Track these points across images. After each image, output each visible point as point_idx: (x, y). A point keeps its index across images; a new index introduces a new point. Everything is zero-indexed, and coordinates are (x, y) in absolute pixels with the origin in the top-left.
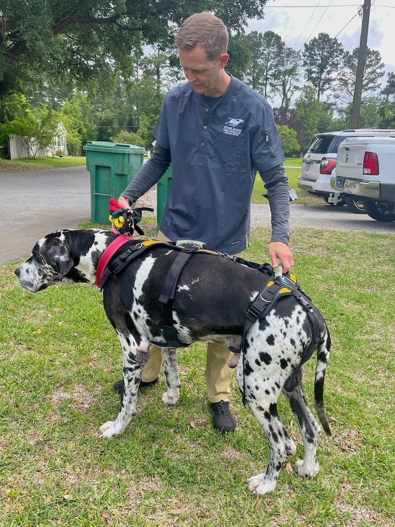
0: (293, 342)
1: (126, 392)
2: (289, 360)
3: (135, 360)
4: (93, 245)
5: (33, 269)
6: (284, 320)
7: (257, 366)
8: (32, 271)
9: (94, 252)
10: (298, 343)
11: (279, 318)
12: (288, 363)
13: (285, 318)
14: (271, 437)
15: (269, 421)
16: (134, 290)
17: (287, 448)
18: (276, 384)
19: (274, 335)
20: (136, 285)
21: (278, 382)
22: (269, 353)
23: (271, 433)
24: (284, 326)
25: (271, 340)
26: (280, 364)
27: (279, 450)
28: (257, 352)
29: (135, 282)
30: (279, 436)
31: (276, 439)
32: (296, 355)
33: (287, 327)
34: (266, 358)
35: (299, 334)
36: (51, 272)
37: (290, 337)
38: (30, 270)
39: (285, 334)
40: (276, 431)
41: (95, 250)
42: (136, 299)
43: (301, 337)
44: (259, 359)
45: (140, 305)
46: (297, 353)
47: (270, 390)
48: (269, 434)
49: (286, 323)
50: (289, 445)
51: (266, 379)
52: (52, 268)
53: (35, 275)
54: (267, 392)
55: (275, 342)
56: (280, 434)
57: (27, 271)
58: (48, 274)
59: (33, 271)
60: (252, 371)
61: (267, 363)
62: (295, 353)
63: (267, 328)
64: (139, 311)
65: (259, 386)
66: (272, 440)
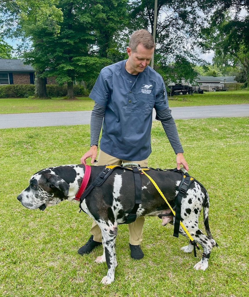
0: (199, 199)
1: (111, 255)
2: (198, 209)
3: (113, 234)
4: (77, 176)
5: (31, 195)
6: (193, 189)
7: (185, 216)
8: (30, 197)
9: (79, 179)
10: (201, 199)
11: (192, 189)
12: (198, 210)
13: (194, 189)
14: (203, 243)
15: (199, 237)
16: (113, 193)
17: (212, 243)
18: (196, 222)
19: (191, 198)
20: (114, 191)
21: (196, 221)
22: (190, 208)
23: (202, 242)
24: (195, 192)
25: (190, 202)
26: (194, 212)
27: (209, 246)
28: (185, 209)
29: (114, 189)
30: (206, 241)
31: (205, 243)
32: (201, 205)
33: (196, 192)
34: (188, 211)
35: (201, 194)
36: (46, 195)
37: (198, 197)
38: (29, 196)
39: (196, 196)
40: (204, 240)
41: (80, 178)
42: (115, 199)
43: (202, 196)
44: (186, 212)
45: (118, 202)
46: (201, 204)
47: (194, 226)
48: (201, 243)
49: (195, 190)
50: (212, 241)
51: (190, 222)
52: (47, 193)
53: (33, 199)
54: (193, 227)
55: (192, 202)
56: (206, 240)
57: (27, 197)
58: (45, 197)
59: (32, 196)
60: (183, 220)
61: (189, 214)
62: (200, 204)
63: (188, 196)
64: (117, 205)
65: (188, 226)
66: (203, 244)
